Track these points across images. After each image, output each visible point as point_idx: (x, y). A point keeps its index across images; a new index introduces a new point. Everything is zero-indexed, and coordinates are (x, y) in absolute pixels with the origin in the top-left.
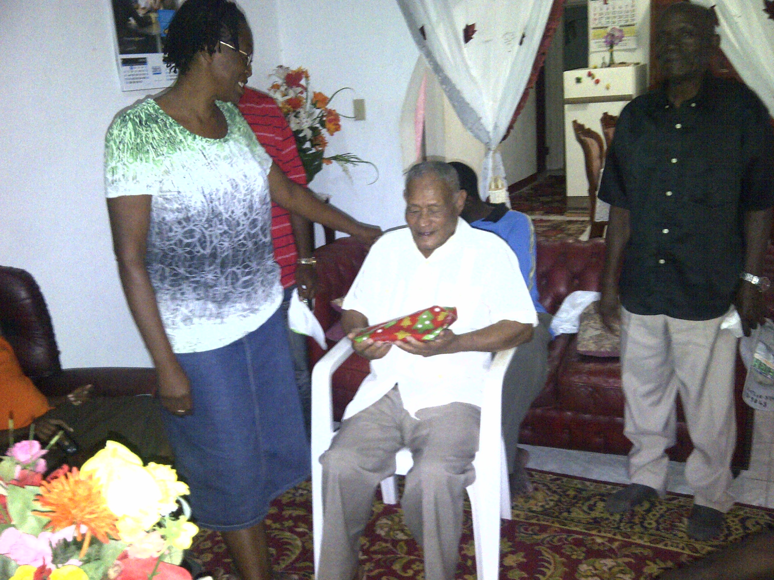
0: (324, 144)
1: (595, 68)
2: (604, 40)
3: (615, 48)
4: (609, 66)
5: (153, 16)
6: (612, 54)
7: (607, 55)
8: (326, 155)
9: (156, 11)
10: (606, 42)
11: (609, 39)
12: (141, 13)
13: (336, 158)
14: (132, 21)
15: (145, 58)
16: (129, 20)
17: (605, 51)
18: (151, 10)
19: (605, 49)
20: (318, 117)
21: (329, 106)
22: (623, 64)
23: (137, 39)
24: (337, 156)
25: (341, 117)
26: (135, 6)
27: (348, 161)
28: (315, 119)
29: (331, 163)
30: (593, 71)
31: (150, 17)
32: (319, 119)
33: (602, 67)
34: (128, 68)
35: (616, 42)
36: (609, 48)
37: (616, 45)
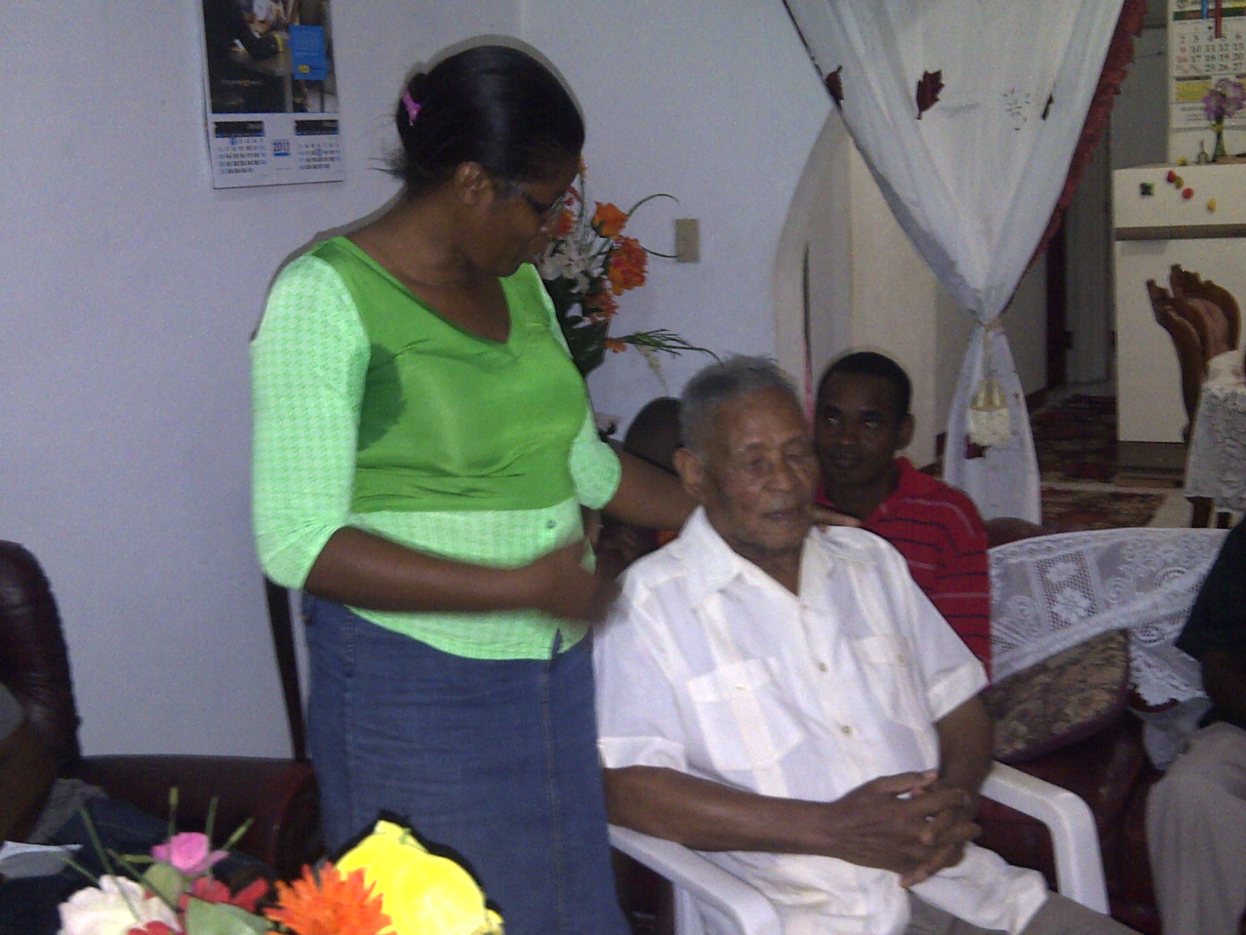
0: (610, 309)
1: (1184, 164)
2: (1203, 105)
3: (1227, 122)
4: (1214, 161)
5: (279, 37)
6: (1219, 136)
7: (1210, 138)
8: (614, 332)
9: (287, 28)
10: (1206, 109)
11: (1214, 103)
12: (257, 31)
13: (635, 339)
14: (240, 47)
15: (260, 123)
16: (235, 45)
17: (1206, 128)
18: (277, 25)
19: (1204, 123)
20: (599, 253)
21: (624, 233)
22: (1243, 157)
23: (246, 83)
24: (639, 334)
25: (648, 254)
26: (246, 16)
27: (659, 345)
28: (594, 257)
29: (624, 349)
30: (1179, 171)
31: (274, 41)
32: (601, 257)
33: (1198, 163)
34: (225, 141)
35: (1229, 110)
36: (1214, 122)
37: (1230, 115)
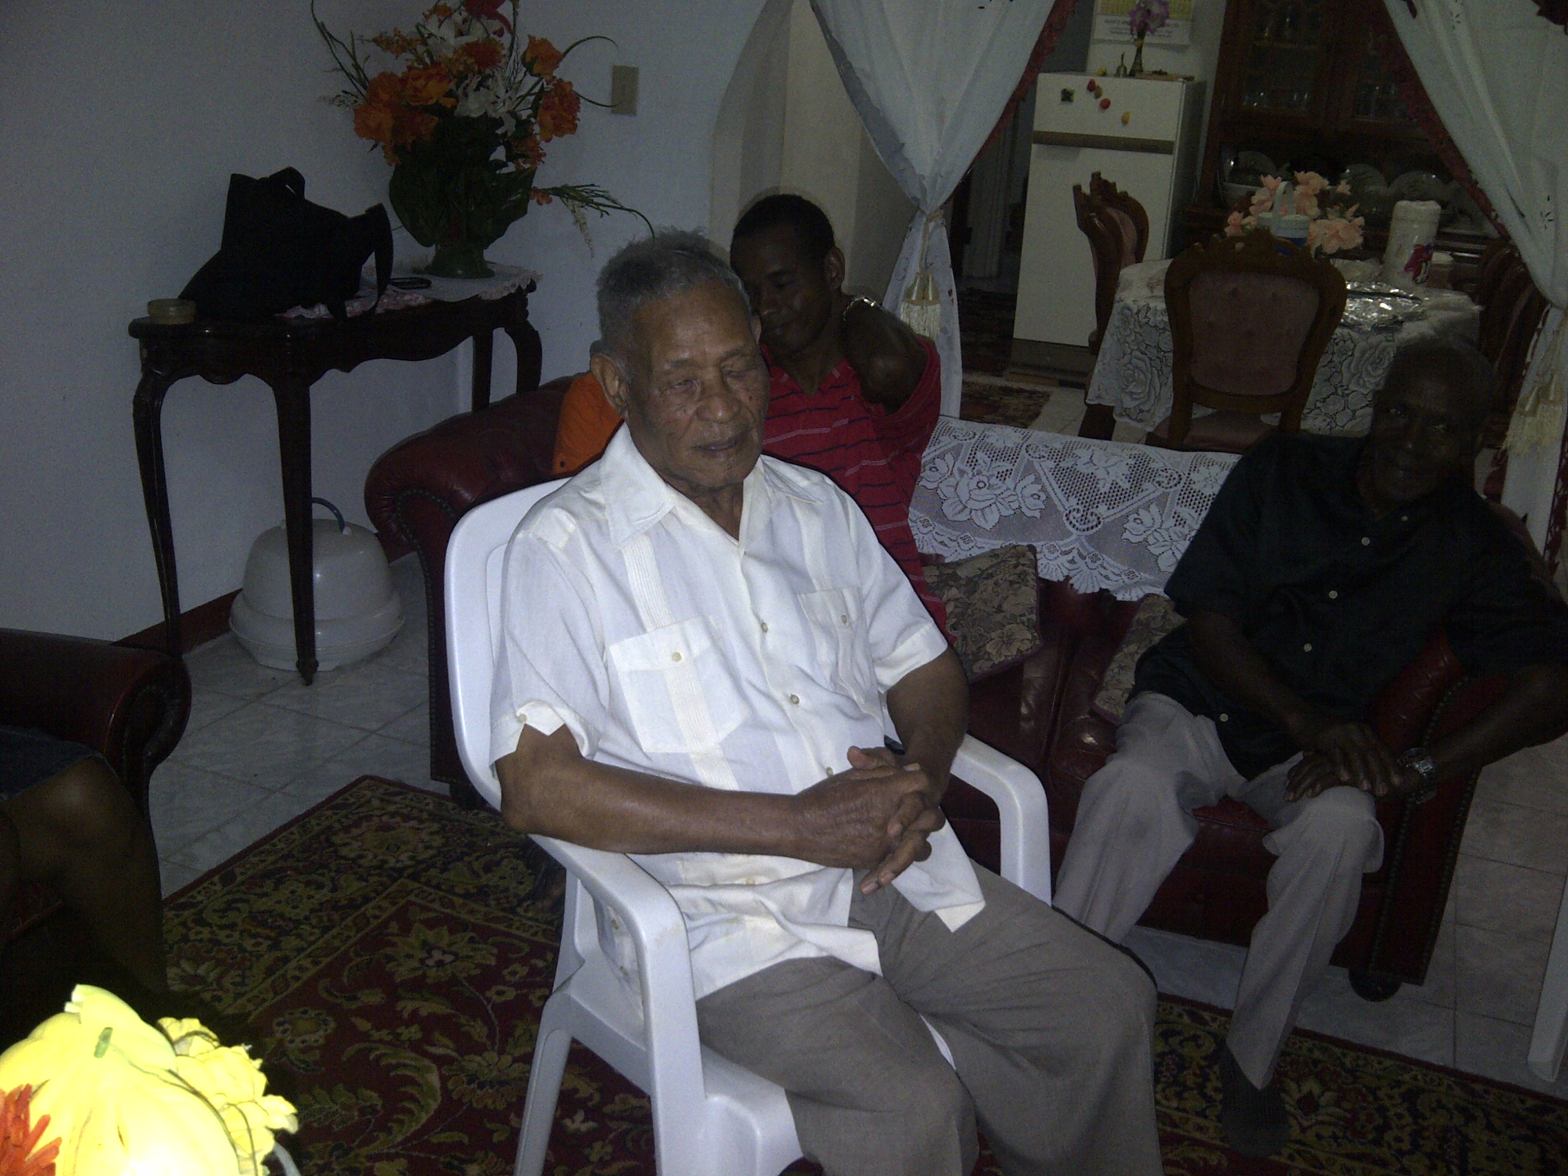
0: (537, 156)
1: (1104, 74)
2: (1128, 19)
3: (1148, 38)
4: (1132, 75)
6: (1139, 51)
7: (1131, 51)
8: (540, 181)
10: (1131, 23)
11: (1138, 18)
13: (562, 192)
17: (1128, 42)
19: (1128, 38)
20: (529, 94)
21: (557, 73)
22: (1160, 74)
24: (566, 187)
25: (582, 101)
27: (587, 202)
28: (523, 97)
29: (550, 201)
30: (1099, 81)
32: (531, 98)
33: (1117, 75)
35: (1152, 26)
36: (1136, 37)
37: (1152, 32)
